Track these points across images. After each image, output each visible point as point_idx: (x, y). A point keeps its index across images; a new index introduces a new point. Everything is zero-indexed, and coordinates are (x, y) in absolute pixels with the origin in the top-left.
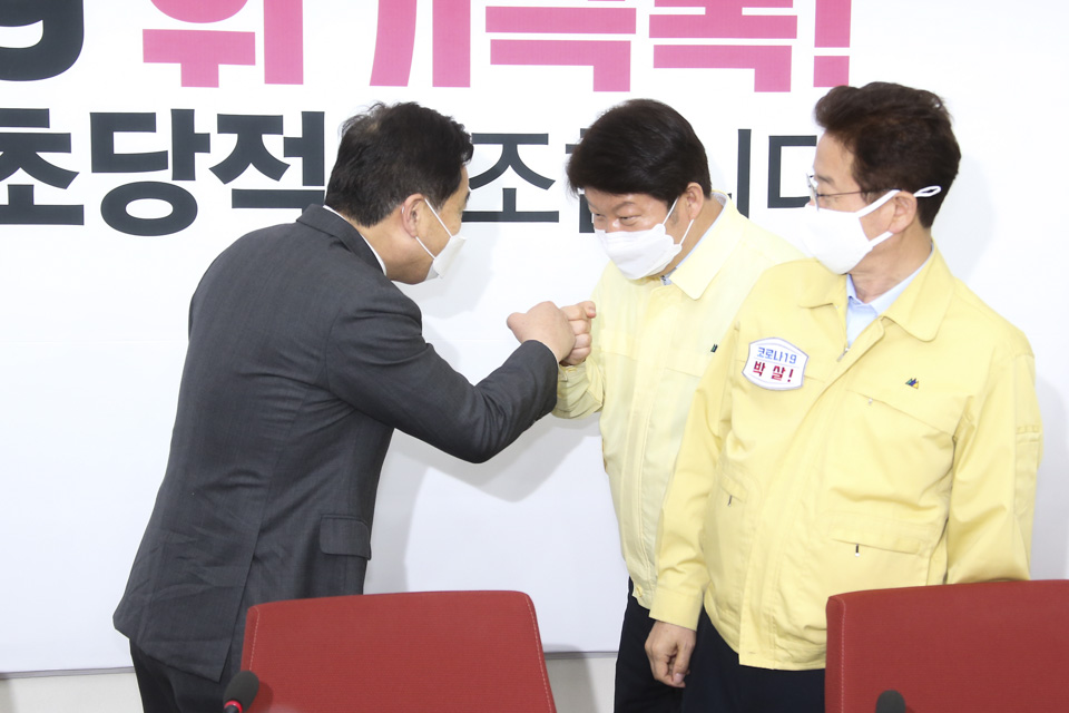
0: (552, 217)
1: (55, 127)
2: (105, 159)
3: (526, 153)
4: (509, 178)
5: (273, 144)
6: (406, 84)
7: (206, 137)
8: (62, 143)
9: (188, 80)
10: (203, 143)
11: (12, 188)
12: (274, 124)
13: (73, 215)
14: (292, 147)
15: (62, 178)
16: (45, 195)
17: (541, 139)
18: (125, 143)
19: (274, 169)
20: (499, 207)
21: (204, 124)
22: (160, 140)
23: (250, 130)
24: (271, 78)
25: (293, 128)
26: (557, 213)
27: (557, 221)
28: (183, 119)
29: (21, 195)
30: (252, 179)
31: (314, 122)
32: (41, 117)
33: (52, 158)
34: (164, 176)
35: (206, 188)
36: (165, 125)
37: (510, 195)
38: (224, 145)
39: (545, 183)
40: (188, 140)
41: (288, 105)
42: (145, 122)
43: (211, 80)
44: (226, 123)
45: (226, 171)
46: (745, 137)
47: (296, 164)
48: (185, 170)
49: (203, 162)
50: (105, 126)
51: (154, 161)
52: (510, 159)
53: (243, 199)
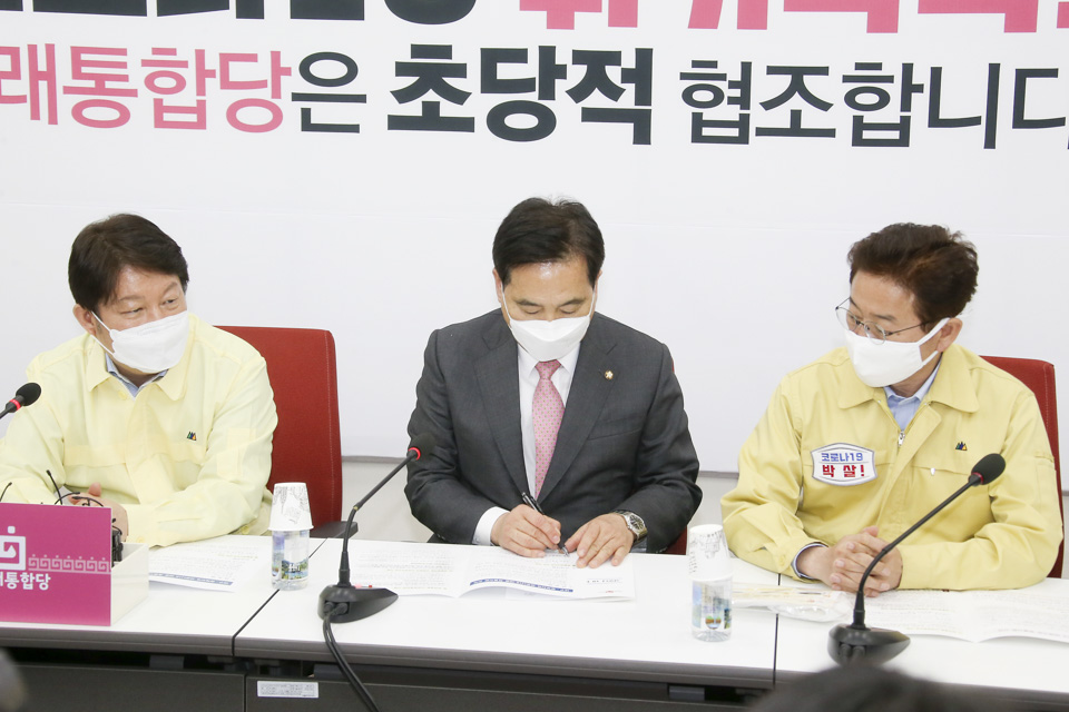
0: (830, 133)
1: (456, 59)
2: (490, 83)
3: (810, 81)
4: (796, 101)
5: (613, 73)
6: (715, 26)
7: (564, 67)
8: (460, 71)
9: (552, 24)
10: (561, 72)
11: (425, 104)
12: (614, 58)
13: (466, 125)
14: (627, 76)
15: (459, 97)
16: (448, 109)
17: (823, 71)
18: (505, 71)
19: (614, 92)
20: (787, 125)
21: (564, 57)
22: (530, 70)
23: (596, 62)
24: (613, 22)
25: (629, 61)
26: (834, 130)
27: (834, 136)
28: (547, 53)
29: (431, 108)
30: (597, 100)
31: (644, 56)
32: (445, 51)
33: (454, 82)
34: (533, 97)
35: (563, 106)
36: (534, 57)
37: (796, 115)
38: (577, 74)
39: (825, 106)
40: (551, 70)
41: (626, 43)
42: (519, 56)
43: (569, 25)
44: (579, 57)
45: (578, 93)
46: (994, 70)
47: (630, 89)
48: (548, 93)
49: (561, 86)
50: (491, 58)
51: (525, 85)
52: (797, 87)
53: (590, 115)
